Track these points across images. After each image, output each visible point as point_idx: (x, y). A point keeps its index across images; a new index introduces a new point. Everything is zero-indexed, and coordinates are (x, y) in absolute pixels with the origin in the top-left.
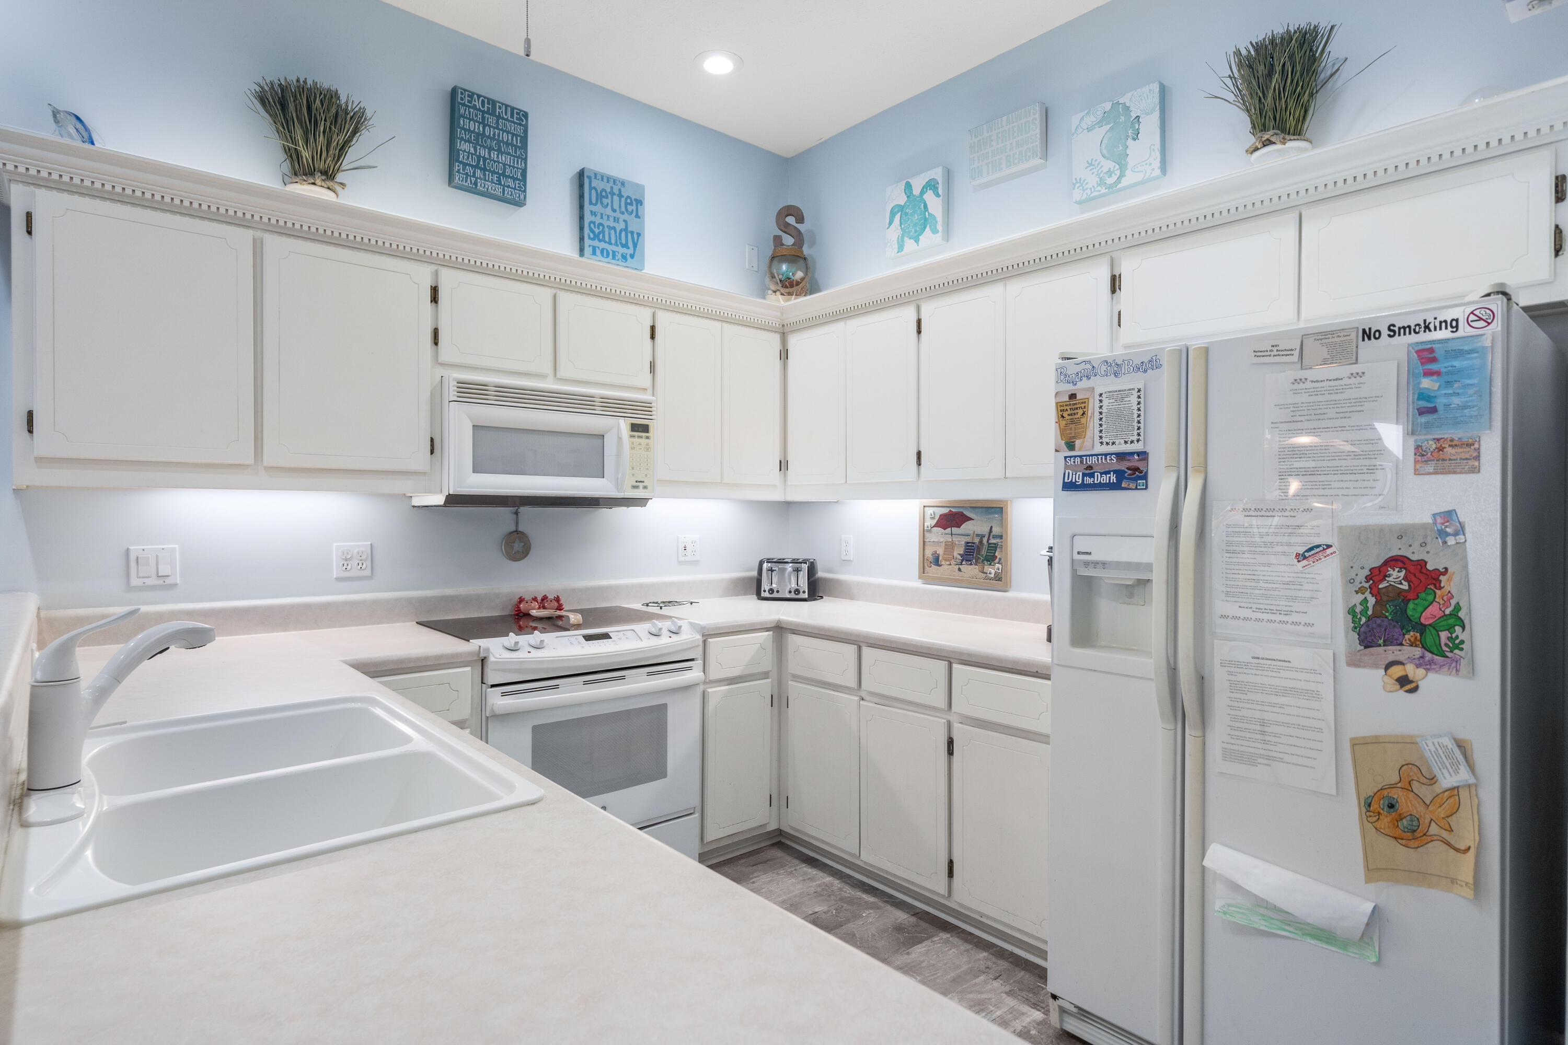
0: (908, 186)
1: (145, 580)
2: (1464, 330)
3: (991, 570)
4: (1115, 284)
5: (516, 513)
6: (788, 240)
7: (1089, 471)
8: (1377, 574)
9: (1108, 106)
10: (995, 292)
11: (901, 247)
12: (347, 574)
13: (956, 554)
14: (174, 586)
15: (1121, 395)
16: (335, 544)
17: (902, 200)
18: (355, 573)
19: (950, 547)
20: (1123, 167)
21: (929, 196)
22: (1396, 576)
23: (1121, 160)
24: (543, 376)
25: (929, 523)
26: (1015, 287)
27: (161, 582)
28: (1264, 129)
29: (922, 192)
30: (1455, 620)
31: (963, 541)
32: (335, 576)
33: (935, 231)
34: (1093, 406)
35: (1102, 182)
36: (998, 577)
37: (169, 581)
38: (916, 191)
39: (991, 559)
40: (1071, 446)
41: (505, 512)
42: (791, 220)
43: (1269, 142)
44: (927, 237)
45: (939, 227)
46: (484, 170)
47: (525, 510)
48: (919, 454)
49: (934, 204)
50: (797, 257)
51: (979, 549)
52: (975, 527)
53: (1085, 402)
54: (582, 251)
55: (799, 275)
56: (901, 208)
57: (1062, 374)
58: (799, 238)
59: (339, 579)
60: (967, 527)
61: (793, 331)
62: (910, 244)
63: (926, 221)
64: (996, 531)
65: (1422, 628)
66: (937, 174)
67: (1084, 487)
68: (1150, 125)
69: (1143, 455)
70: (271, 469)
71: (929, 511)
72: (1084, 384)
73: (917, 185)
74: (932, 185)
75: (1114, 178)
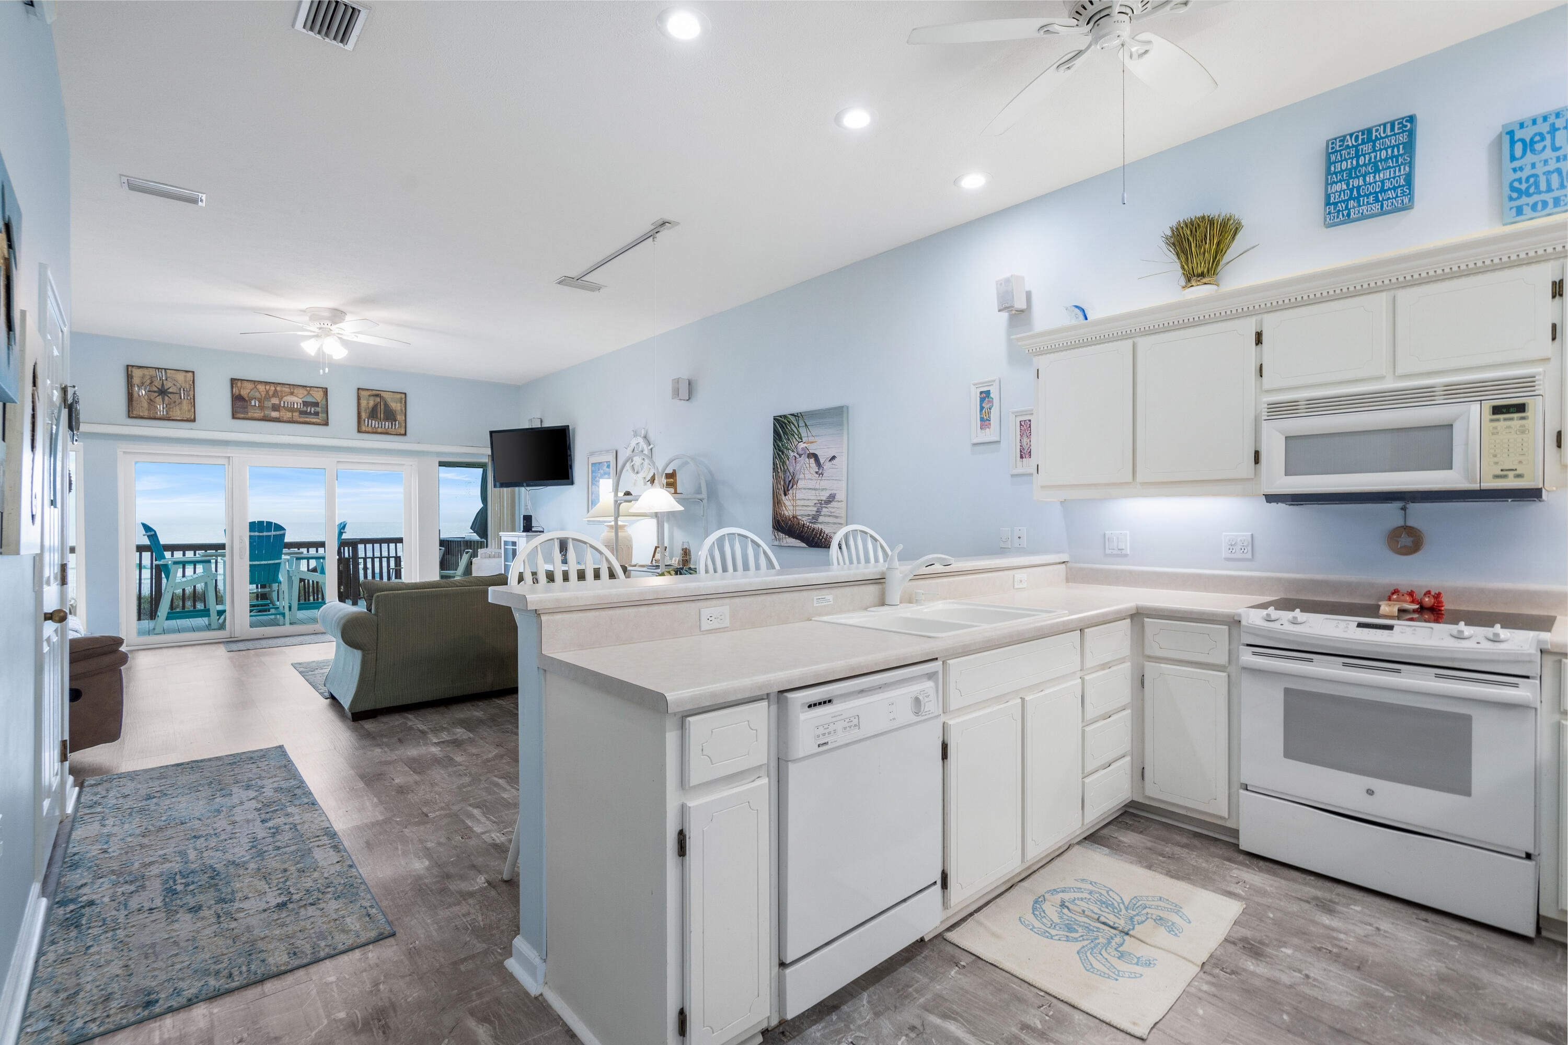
1: (1112, 551)
5: (1404, 509)
12: (1232, 556)
14: (1126, 555)
16: (1224, 534)
18: (1239, 555)
24: (1382, 378)
27: (1119, 552)
32: (1224, 556)
37: (1124, 552)
41: (1396, 505)
46: (1357, 199)
47: (1413, 507)
54: (1502, 218)
59: (1227, 559)
70: (1144, 484)
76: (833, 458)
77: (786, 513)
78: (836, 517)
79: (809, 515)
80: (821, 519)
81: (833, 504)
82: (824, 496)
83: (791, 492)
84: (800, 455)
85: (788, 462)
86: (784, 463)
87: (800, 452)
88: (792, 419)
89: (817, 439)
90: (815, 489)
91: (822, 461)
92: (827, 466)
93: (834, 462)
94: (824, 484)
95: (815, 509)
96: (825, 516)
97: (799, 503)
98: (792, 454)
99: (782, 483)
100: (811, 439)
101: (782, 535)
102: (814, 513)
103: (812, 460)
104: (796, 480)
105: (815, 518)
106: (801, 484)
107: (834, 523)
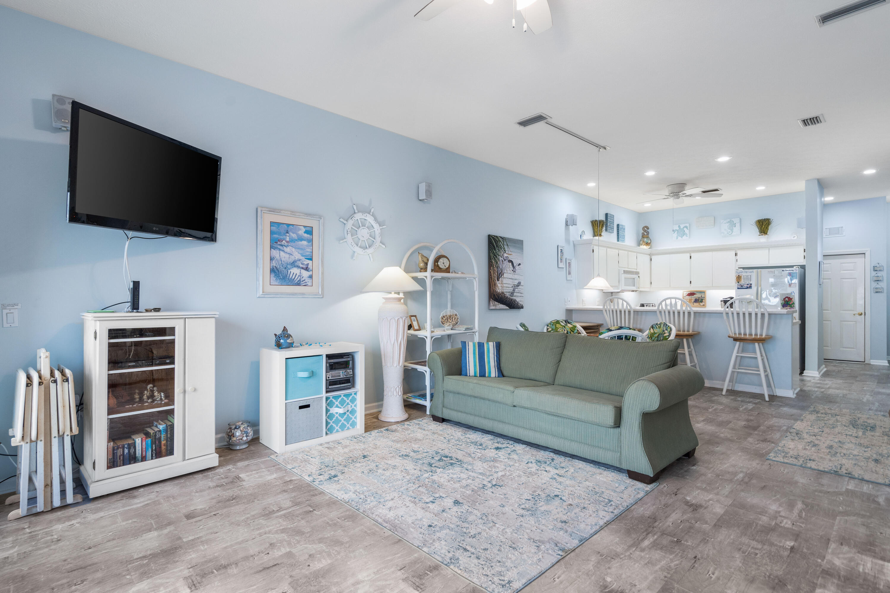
0: (679, 226)
2: (794, 271)
3: (702, 304)
4: (736, 254)
6: (646, 234)
7: (742, 286)
8: (784, 299)
9: (729, 220)
10: (710, 253)
11: (677, 238)
13: (692, 301)
15: (747, 276)
17: (678, 229)
19: (690, 300)
20: (732, 232)
21: (685, 229)
22: (787, 299)
23: (732, 230)
25: (685, 295)
26: (714, 253)
28: (761, 233)
29: (683, 228)
30: (794, 303)
31: (694, 298)
33: (687, 236)
34: (743, 277)
35: (728, 233)
36: (703, 305)
38: (682, 227)
39: (702, 302)
40: (738, 283)
42: (646, 229)
43: (762, 235)
44: (684, 237)
45: (688, 236)
46: (610, 228)
48: (691, 282)
49: (687, 231)
50: (648, 237)
51: (698, 300)
52: (697, 296)
53: (741, 276)
54: (618, 240)
55: (649, 241)
56: (677, 230)
57: (737, 272)
58: (648, 233)
60: (695, 296)
61: (653, 255)
62: (679, 238)
63: (684, 234)
64: (703, 296)
65: (790, 305)
66: (688, 225)
67: (741, 288)
68: (738, 225)
69: (751, 284)
71: (685, 293)
72: (741, 274)
73: (682, 226)
74: (686, 227)
75: (730, 233)
76: (520, 264)
77: (498, 291)
78: (521, 293)
79: (509, 292)
80: (515, 294)
81: (520, 287)
82: (516, 283)
83: (500, 279)
84: (505, 260)
85: (499, 263)
86: (497, 262)
87: (505, 259)
88: (501, 240)
89: (512, 253)
90: (512, 279)
91: (515, 265)
92: (517, 268)
93: (520, 266)
94: (516, 277)
95: (512, 289)
96: (517, 292)
97: (505, 285)
98: (501, 258)
99: (496, 274)
100: (510, 253)
101: (496, 303)
102: (512, 291)
103: (510, 264)
104: (503, 273)
105: (512, 294)
106: (505, 275)
107: (520, 296)
